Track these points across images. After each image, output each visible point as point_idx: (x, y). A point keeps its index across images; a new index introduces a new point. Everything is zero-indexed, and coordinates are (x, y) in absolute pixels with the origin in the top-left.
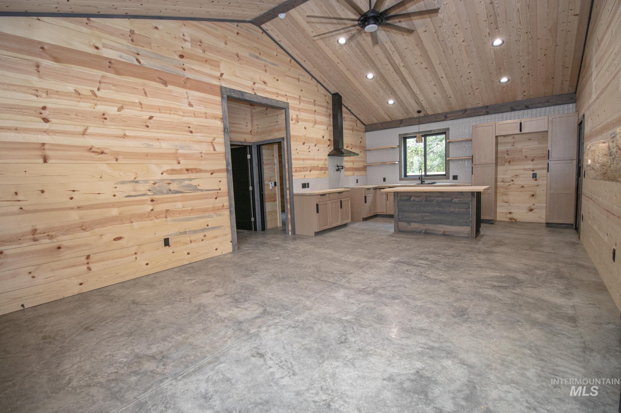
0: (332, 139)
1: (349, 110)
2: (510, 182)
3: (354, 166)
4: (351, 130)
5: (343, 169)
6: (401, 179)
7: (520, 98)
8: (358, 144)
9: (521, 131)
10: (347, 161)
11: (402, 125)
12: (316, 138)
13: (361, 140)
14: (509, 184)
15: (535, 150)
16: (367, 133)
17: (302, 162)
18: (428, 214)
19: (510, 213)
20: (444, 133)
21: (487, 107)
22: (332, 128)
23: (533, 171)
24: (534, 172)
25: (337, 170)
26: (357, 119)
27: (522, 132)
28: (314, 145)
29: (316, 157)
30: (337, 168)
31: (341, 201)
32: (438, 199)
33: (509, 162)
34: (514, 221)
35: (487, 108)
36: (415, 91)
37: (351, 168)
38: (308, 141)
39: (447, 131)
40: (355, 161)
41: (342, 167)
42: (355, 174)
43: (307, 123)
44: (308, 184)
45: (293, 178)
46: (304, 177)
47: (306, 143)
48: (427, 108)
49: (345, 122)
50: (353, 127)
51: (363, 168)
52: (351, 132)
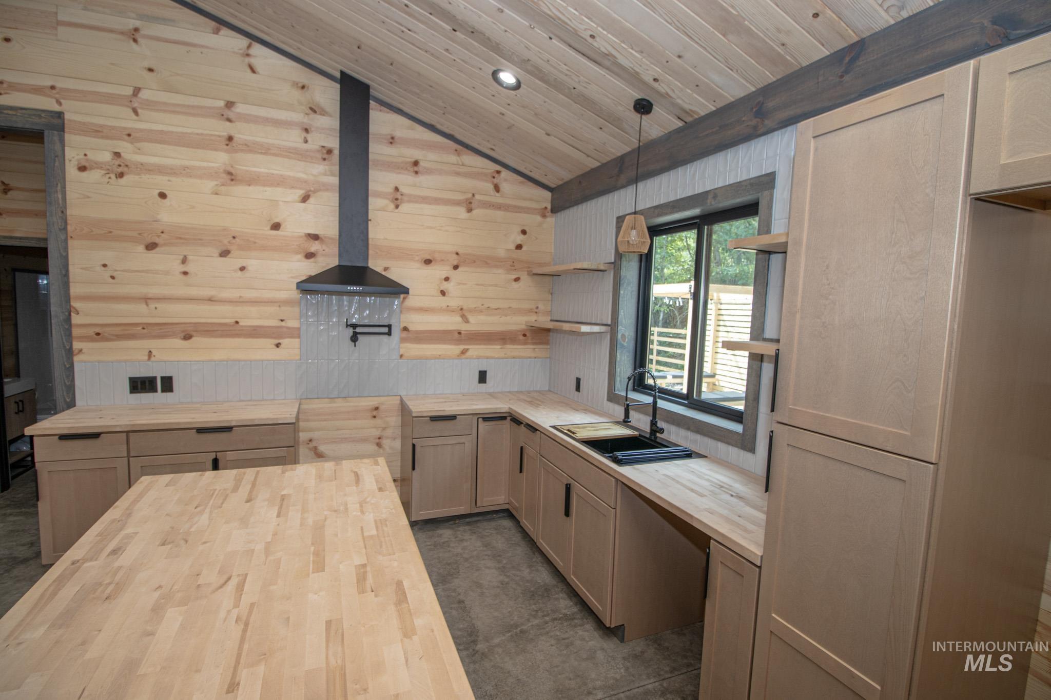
3: (464, 327)
4: (457, 203)
5: (389, 334)
6: (611, 396)
8: (502, 253)
11: (622, 178)
12: (231, 230)
13: (518, 239)
16: (555, 216)
25: (354, 339)
26: (499, 168)
28: (215, 252)
29: (226, 293)
30: (350, 331)
37: (448, 332)
38: (180, 238)
39: (766, 193)
40: (476, 311)
41: (386, 330)
42: (469, 353)
43: (171, 179)
44: (163, 378)
45: (76, 359)
46: (146, 358)
47: (165, 245)
48: (655, 80)
49: (421, 179)
50: (470, 195)
51: (525, 335)
52: (461, 212)
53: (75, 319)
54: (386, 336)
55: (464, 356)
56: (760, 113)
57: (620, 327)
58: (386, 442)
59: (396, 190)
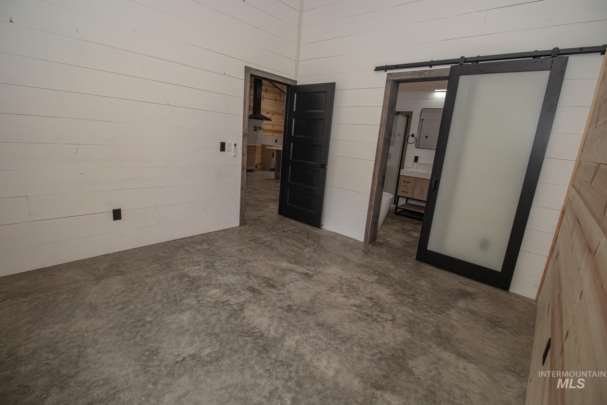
0: (252, 105)
3: (273, 129)
4: (273, 100)
5: (261, 129)
10: (266, 124)
22: (253, 97)
25: (255, 130)
26: (280, 91)
30: (254, 128)
37: (271, 130)
40: (276, 125)
41: (260, 128)
42: (274, 135)
49: (267, 94)
50: (276, 98)
52: (274, 102)
58: (259, 155)
59: (263, 96)
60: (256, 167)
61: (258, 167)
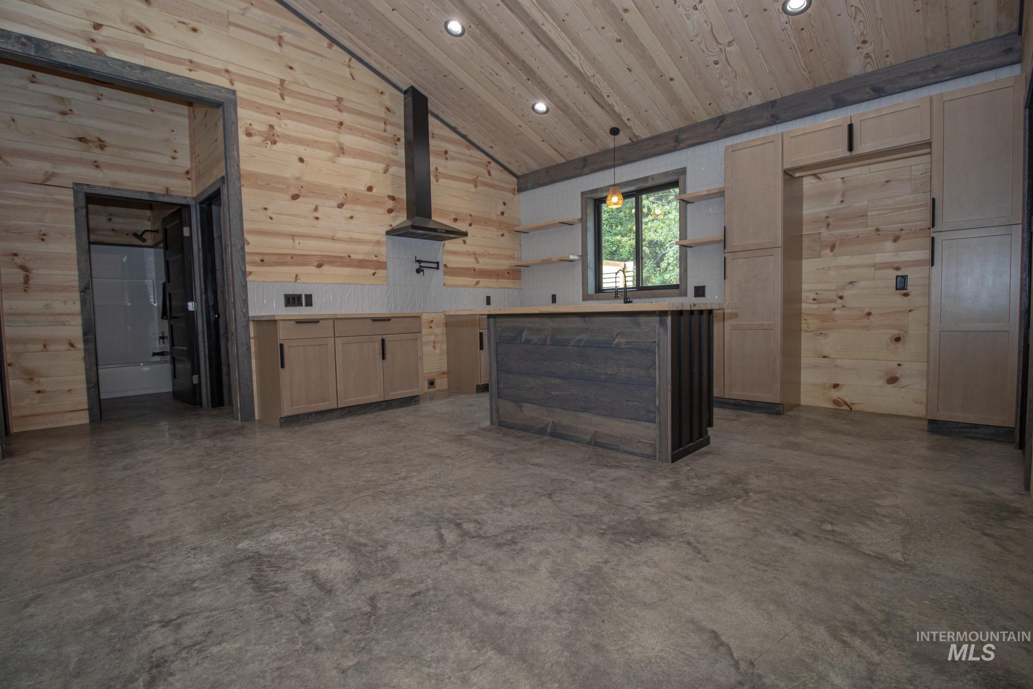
0: (403, 195)
1: (464, 137)
2: (835, 302)
3: (477, 266)
4: (469, 181)
5: (438, 268)
6: (586, 297)
7: (856, 67)
8: (494, 217)
9: (851, 148)
10: (454, 253)
11: (586, 170)
12: (344, 189)
13: (502, 208)
14: (833, 306)
15: (904, 209)
16: (521, 194)
17: (288, 242)
18: (558, 381)
19: (836, 386)
20: (675, 184)
21: (773, 103)
22: (404, 170)
23: (898, 269)
24: (899, 273)
25: (418, 271)
26: (490, 160)
27: (854, 153)
28: (335, 204)
29: (339, 235)
30: (417, 266)
31: (383, 340)
32: (580, 337)
33: (833, 248)
34: (845, 407)
35: (772, 107)
36: (577, 63)
37: (469, 269)
38: (313, 192)
39: (682, 177)
40: (482, 255)
41: (435, 266)
42: (480, 284)
43: (307, 149)
44: (306, 296)
45: (249, 278)
46: (294, 280)
47: (304, 196)
48: (628, 120)
49: (450, 163)
50: (476, 177)
51: (508, 273)
52: (471, 187)
53: (248, 249)
54: (435, 270)
55: (477, 286)
56: (677, 140)
57: (588, 256)
58: (438, 346)
59: (437, 169)
60: (432, 383)
61: (437, 383)
